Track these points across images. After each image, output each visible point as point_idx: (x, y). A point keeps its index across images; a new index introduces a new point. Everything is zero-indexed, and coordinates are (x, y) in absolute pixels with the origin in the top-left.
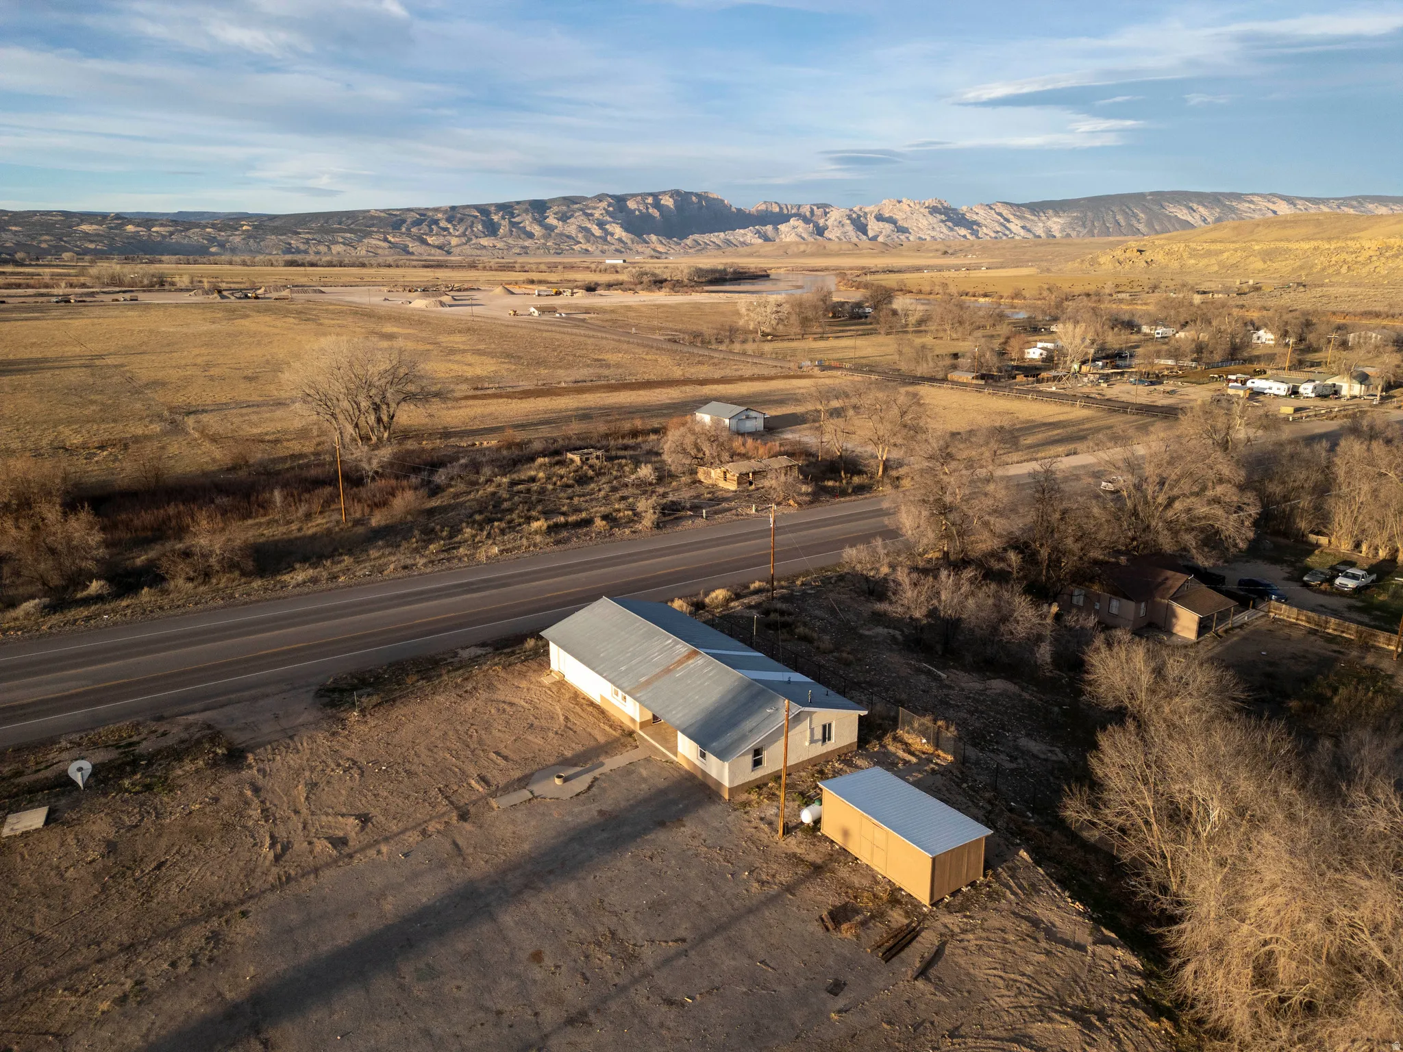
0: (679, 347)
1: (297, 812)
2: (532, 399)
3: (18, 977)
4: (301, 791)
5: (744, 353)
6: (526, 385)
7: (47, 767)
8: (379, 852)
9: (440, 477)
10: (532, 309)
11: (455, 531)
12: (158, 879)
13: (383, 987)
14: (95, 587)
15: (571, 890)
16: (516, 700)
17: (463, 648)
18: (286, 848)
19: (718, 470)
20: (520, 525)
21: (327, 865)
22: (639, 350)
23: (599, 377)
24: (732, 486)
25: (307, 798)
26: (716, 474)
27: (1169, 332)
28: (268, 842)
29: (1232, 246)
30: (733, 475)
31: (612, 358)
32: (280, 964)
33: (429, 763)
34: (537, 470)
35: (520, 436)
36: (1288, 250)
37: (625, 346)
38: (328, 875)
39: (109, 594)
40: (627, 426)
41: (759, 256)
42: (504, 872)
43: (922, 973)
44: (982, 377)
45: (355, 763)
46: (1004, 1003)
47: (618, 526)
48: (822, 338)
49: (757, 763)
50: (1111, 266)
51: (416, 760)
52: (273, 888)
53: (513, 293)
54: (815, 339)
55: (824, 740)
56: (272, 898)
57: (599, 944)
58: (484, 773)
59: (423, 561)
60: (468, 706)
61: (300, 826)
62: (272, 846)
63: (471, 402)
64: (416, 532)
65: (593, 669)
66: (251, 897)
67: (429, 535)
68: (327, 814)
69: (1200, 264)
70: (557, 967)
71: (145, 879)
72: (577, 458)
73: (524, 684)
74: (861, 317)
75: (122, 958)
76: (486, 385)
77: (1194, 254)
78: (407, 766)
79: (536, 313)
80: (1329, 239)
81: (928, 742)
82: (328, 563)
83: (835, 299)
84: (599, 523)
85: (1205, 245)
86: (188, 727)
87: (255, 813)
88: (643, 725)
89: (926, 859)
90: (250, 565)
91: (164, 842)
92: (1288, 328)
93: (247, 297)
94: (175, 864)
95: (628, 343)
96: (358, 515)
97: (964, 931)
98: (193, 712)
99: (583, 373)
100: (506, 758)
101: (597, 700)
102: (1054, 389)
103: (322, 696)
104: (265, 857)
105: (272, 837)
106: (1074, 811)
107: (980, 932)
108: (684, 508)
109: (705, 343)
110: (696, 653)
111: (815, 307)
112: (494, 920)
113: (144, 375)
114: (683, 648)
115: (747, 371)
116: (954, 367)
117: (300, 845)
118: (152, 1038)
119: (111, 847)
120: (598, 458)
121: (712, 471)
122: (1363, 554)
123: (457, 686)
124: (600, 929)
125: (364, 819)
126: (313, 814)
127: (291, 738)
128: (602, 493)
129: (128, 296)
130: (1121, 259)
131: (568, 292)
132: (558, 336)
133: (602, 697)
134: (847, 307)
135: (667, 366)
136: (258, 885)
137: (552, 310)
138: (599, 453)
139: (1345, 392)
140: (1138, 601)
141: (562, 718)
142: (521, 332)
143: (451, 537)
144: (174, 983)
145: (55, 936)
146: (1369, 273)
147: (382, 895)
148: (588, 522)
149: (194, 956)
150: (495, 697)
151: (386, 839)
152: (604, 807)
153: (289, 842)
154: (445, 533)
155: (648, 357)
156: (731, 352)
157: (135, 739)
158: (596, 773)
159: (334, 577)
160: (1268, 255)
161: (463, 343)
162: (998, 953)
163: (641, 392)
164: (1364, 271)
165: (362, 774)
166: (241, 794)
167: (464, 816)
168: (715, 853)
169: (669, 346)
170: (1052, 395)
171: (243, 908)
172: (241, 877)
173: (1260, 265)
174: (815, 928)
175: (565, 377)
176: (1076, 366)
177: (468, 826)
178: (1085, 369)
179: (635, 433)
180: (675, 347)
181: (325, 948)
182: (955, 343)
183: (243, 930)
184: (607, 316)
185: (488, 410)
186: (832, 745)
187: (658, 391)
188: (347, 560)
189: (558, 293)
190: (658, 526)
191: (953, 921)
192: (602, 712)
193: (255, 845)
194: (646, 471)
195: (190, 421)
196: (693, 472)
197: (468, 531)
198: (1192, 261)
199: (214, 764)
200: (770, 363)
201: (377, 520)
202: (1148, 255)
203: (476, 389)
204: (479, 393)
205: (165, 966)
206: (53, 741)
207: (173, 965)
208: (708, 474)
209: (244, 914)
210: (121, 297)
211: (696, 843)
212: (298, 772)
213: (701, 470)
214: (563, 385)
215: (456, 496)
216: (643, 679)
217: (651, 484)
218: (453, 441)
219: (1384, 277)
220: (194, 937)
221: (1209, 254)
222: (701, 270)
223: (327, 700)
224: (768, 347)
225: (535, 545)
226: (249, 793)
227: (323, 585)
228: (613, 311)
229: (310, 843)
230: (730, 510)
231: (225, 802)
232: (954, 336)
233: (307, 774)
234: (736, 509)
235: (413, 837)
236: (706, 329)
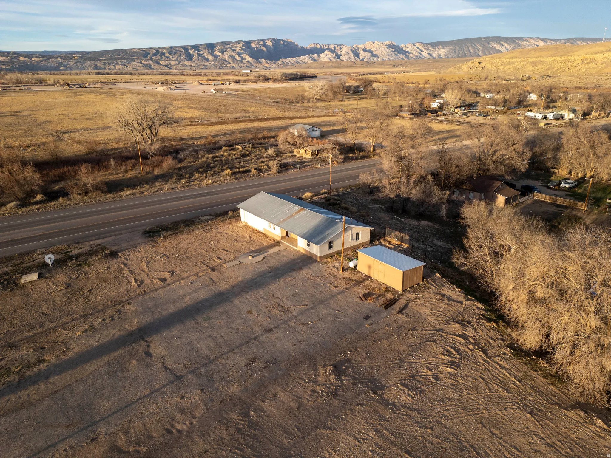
0: (280, 105)
1: (143, 271)
2: (217, 126)
3: (41, 326)
4: (144, 265)
5: (309, 107)
6: (213, 120)
7: (33, 261)
8: (180, 283)
9: (181, 155)
10: (212, 90)
11: (191, 175)
12: (90, 294)
13: (190, 324)
14: (39, 197)
15: (261, 292)
16: (229, 232)
17: (202, 216)
18: (142, 282)
19: (303, 150)
20: (219, 172)
21: (160, 288)
22: (262, 106)
23: (246, 117)
24: (309, 156)
25: (147, 266)
26: (302, 151)
27: (492, 95)
28: (134, 281)
29: (520, 60)
30: (309, 151)
31: (250, 109)
32: (147, 319)
33: (195, 253)
34: (224, 152)
35: (214, 140)
36: (543, 61)
37: (255, 104)
38: (160, 291)
39: (45, 200)
40: (261, 135)
41: (312, 68)
42: (233, 287)
43: (400, 312)
44: (413, 114)
45: (164, 255)
46: (432, 320)
47: (262, 172)
48: (342, 101)
49: (331, 247)
50: (467, 70)
51: (190, 253)
52: (139, 296)
53: (202, 84)
54: (339, 101)
55: (357, 239)
56: (140, 299)
57: (274, 308)
58: (219, 256)
59: (179, 186)
60: (209, 235)
61: (146, 276)
62: (136, 281)
63: (190, 127)
64: (175, 176)
65: (260, 217)
66: (131, 298)
67: (180, 177)
68: (156, 271)
69: (505, 68)
70: (258, 315)
71: (85, 295)
72: (240, 147)
73: (231, 226)
74: (358, 92)
75: (82, 320)
76: (196, 120)
77: (503, 64)
78: (187, 255)
79: (214, 92)
80: (561, 56)
81: (398, 240)
82: (139, 188)
83: (347, 84)
84: (253, 171)
85: (508, 60)
86: (91, 245)
87: (126, 272)
88: (282, 238)
89: (401, 272)
90: (105, 188)
91: (90, 283)
92: (543, 92)
93: (81, 87)
94: (97, 289)
95: (257, 103)
96: (148, 170)
97: (416, 299)
98: (92, 240)
99: (238, 115)
100: (227, 251)
101: (262, 231)
102: (443, 118)
103: (145, 234)
104: (134, 286)
105: (135, 279)
106: (458, 259)
107: (421, 299)
108: (289, 165)
109: (291, 103)
110: (303, 209)
111: (339, 87)
112: (231, 302)
113: (41, 119)
114: (297, 208)
115: (311, 114)
116: (401, 111)
117: (147, 281)
118: (100, 342)
119: (68, 285)
120: (249, 147)
121: (300, 151)
122: (572, 176)
123: (202, 228)
124: (273, 303)
125: (172, 273)
126: (150, 271)
127: (136, 247)
128: (253, 161)
129: (26, 87)
130: (471, 66)
131: (227, 84)
132: (225, 101)
133: (264, 229)
134: (352, 87)
135: (274, 112)
136: (133, 295)
137: (221, 90)
138: (250, 145)
139: (566, 117)
140: (481, 193)
141: (248, 237)
142: (208, 99)
143: (190, 177)
144: (105, 326)
145: (53, 313)
146: (578, 71)
147: (184, 296)
148: (249, 171)
149: (111, 317)
150: (219, 231)
151: (183, 279)
152: (270, 265)
153: (142, 281)
154: (187, 176)
155: (266, 109)
156: (303, 106)
157: (69, 250)
158: (265, 254)
159: (142, 193)
160: (534, 64)
161: (183, 104)
162: (429, 305)
163: (265, 122)
164: (575, 70)
165: (168, 258)
166: (119, 266)
167: (213, 270)
168: (316, 278)
169: (275, 104)
170: (443, 120)
171: (128, 302)
172: (125, 292)
173: (531, 68)
174: (358, 300)
175: (230, 116)
176: (453, 109)
177: (215, 273)
178: (456, 110)
179: (264, 138)
180: (278, 104)
181: (164, 313)
182: (400, 102)
183: (129, 309)
184: (246, 93)
185: (198, 130)
186: (360, 241)
187: (272, 122)
188: (147, 187)
189: (223, 84)
190: (279, 172)
191: (412, 296)
192: (265, 235)
193: (129, 282)
194: (271, 151)
195: (66, 136)
196: (292, 152)
197: (197, 175)
198: (502, 67)
199: (106, 256)
200: (320, 110)
201: (156, 172)
202: (483, 65)
203: (192, 122)
204: (193, 123)
205: (101, 320)
206: (34, 251)
207: (104, 320)
208: (298, 152)
209: (129, 304)
210: (23, 88)
211: (308, 275)
212: (141, 259)
213: (295, 150)
214: (230, 120)
215: (189, 163)
216: (282, 220)
217: (274, 157)
218: (184, 142)
219: (584, 72)
220: (111, 311)
221: (509, 63)
222: (286, 74)
223: (147, 235)
224: (319, 104)
225: (227, 180)
226: (122, 266)
227: (138, 195)
228: (248, 91)
229: (151, 281)
230: (309, 165)
231: (113, 268)
232: (400, 99)
233: (145, 259)
234: (312, 165)
235: (194, 278)
236: (291, 97)
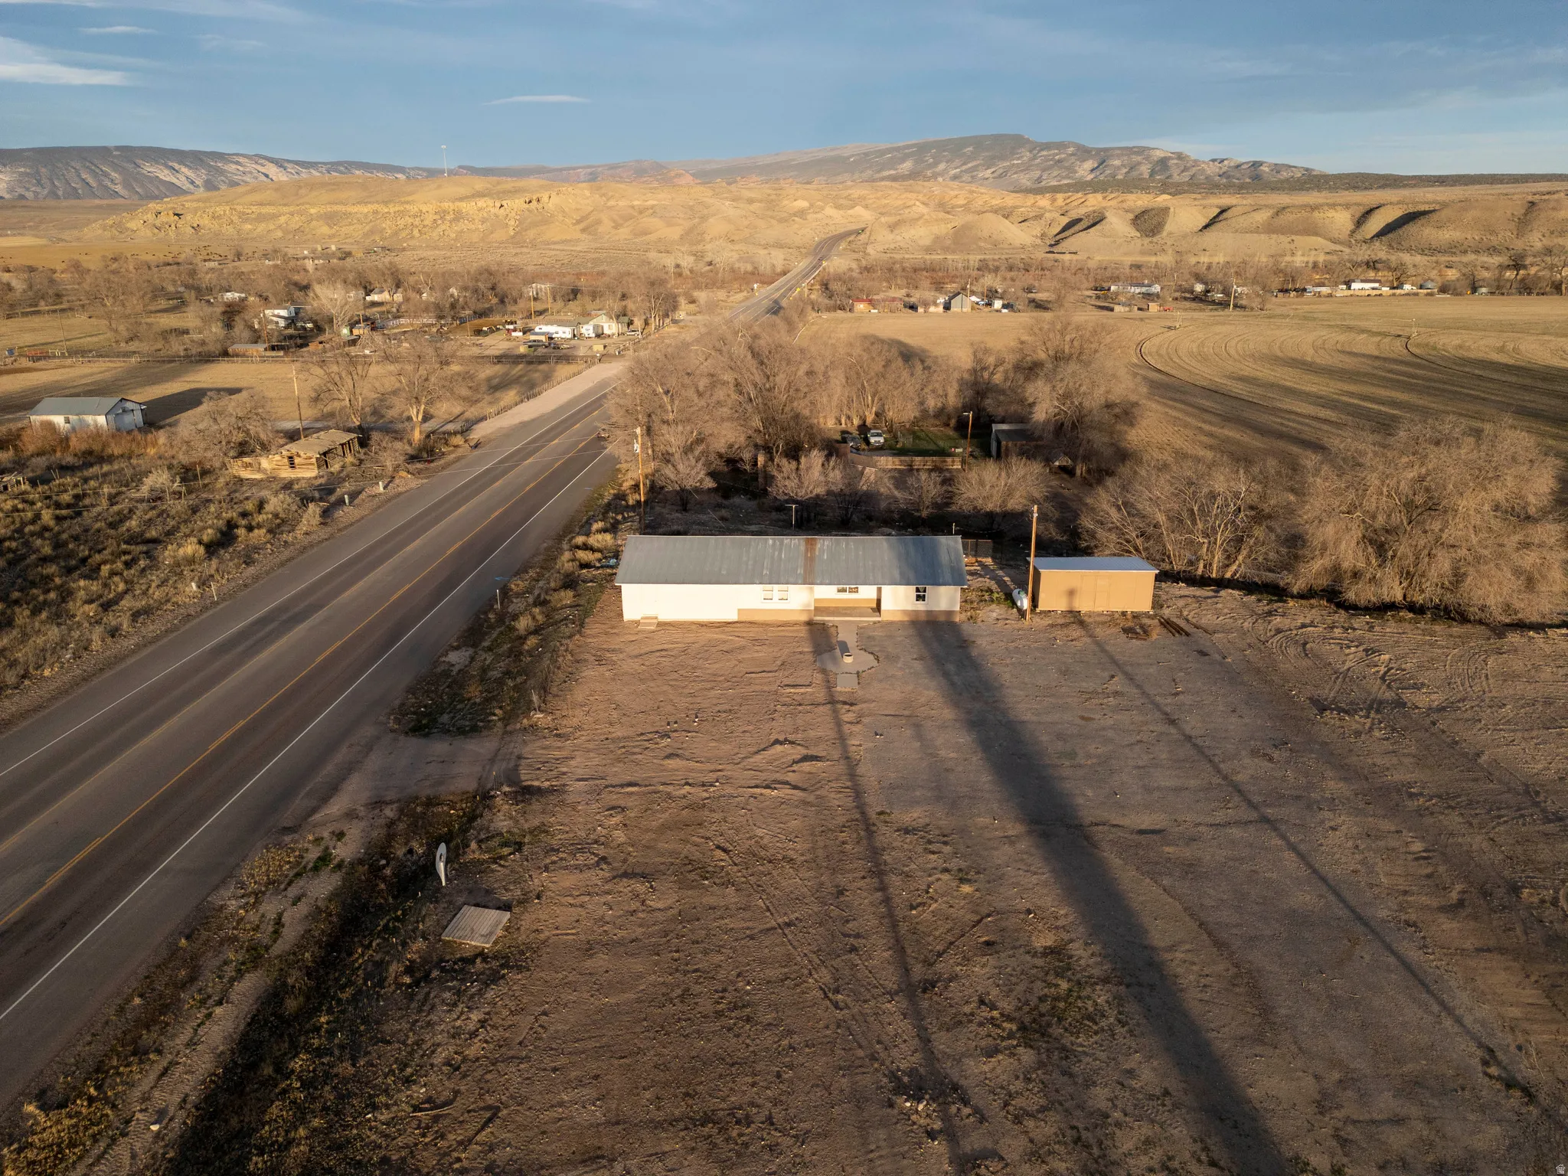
8: (858, 745)
13: (1070, 773)
16: (661, 647)
19: (277, 457)
24: (306, 473)
26: (271, 462)
29: (285, 209)
30: (308, 457)
36: (347, 215)
38: (869, 772)
43: (1206, 631)
47: (274, 532)
50: (148, 233)
60: (632, 666)
69: (259, 230)
73: (631, 637)
77: (244, 217)
80: (384, 203)
85: (254, 208)
88: (816, 612)
89: (1150, 576)
98: (316, 808)
101: (734, 617)
104: (790, 795)
110: (816, 539)
114: (793, 541)
121: (265, 462)
125: (789, 743)
138: (20, 476)
141: (732, 638)
151: (841, 739)
158: (853, 647)
160: (330, 219)
167: (845, 703)
168: (1021, 642)
171: (874, 813)
173: (325, 230)
174: (1135, 642)
176: (345, 331)
178: (356, 332)
181: (987, 787)
183: (913, 818)
190: (322, 522)
192: (751, 623)
193: (755, 797)
194: (160, 479)
196: (226, 468)
198: (248, 226)
202: (190, 219)
208: (255, 466)
209: (884, 814)
211: (1001, 644)
213: (237, 464)
216: (800, 571)
219: (457, 239)
221: (261, 218)
225: (226, 572)
230: (359, 492)
234: (363, 490)
235: (855, 728)
